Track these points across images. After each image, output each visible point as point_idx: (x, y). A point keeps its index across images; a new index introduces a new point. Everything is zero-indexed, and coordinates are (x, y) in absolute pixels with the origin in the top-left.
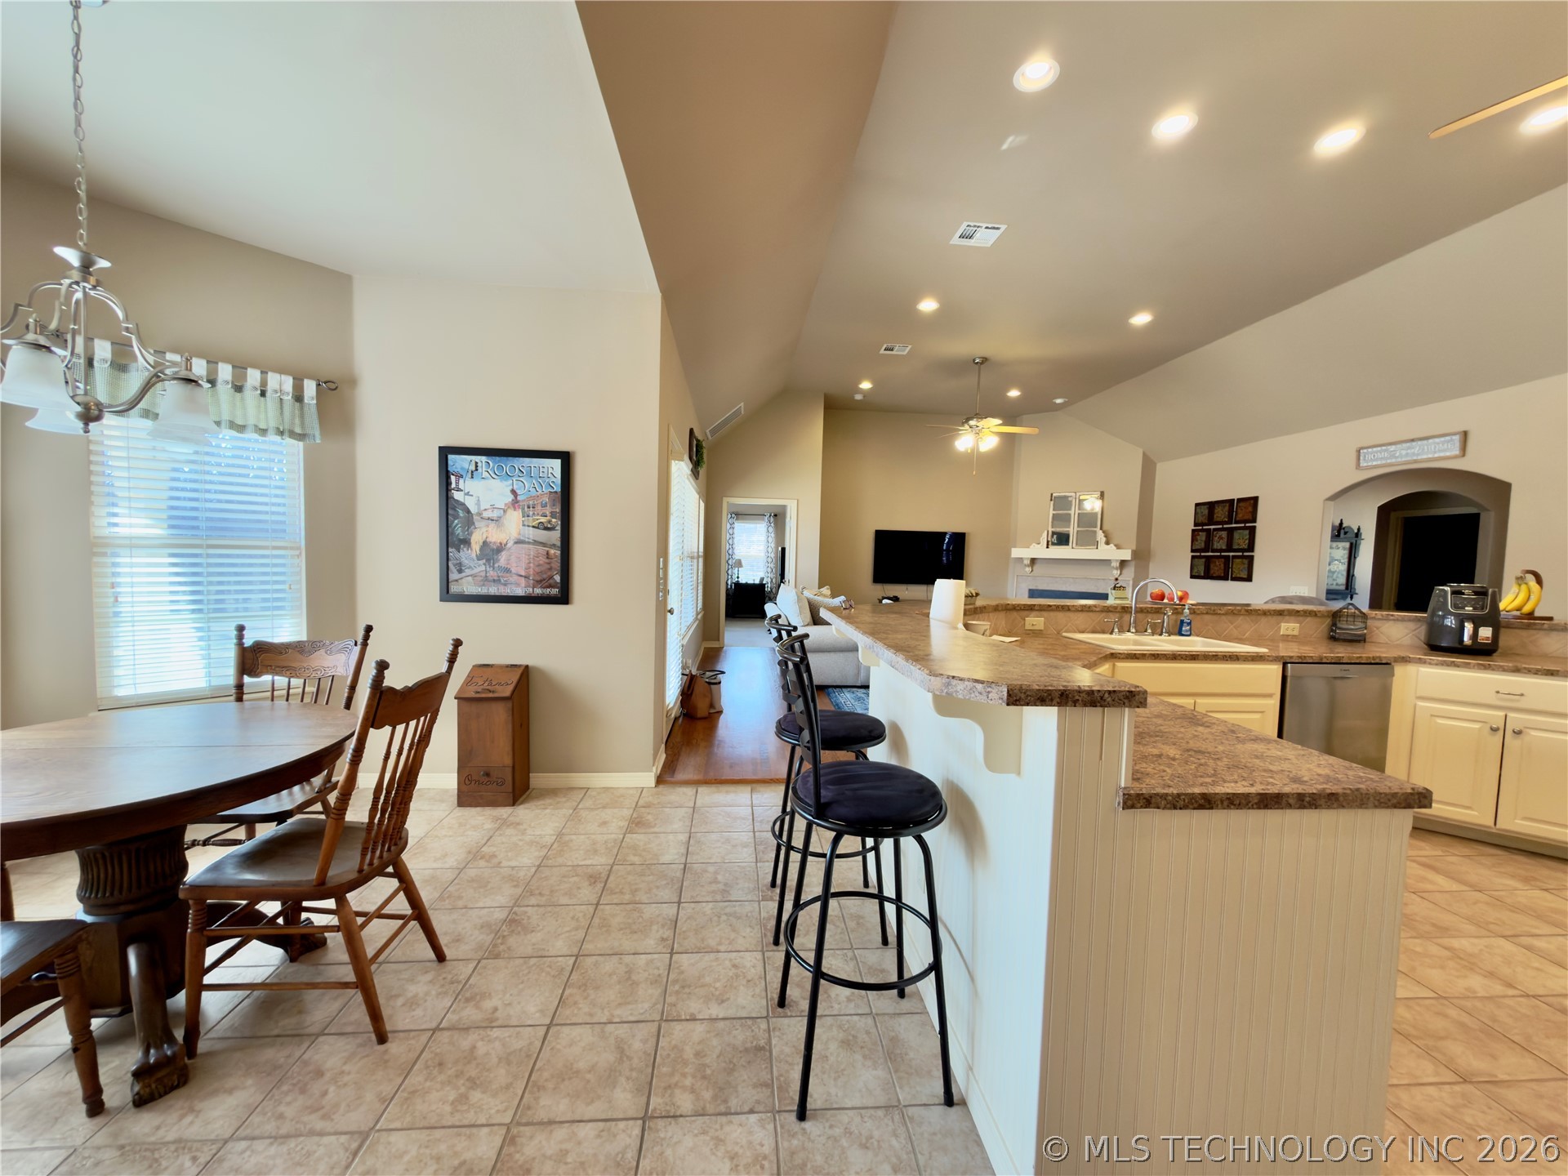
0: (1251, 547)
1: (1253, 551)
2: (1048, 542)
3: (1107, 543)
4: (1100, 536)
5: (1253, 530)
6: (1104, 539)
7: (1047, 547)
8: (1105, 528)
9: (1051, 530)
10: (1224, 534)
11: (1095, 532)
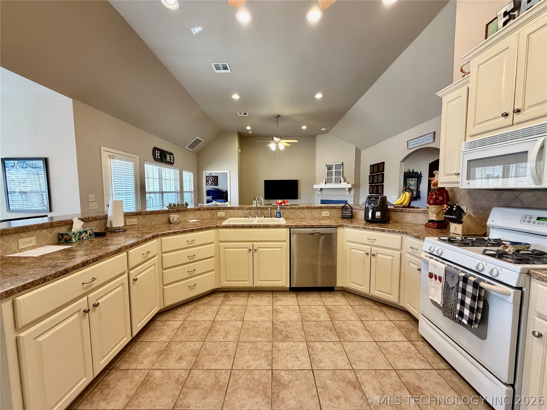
0: (383, 182)
1: (383, 183)
2: (326, 182)
3: (345, 181)
4: (342, 179)
5: (383, 175)
6: (343, 180)
7: (326, 184)
8: (344, 176)
9: (326, 177)
10: (376, 176)
11: (341, 178)
